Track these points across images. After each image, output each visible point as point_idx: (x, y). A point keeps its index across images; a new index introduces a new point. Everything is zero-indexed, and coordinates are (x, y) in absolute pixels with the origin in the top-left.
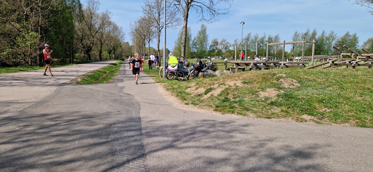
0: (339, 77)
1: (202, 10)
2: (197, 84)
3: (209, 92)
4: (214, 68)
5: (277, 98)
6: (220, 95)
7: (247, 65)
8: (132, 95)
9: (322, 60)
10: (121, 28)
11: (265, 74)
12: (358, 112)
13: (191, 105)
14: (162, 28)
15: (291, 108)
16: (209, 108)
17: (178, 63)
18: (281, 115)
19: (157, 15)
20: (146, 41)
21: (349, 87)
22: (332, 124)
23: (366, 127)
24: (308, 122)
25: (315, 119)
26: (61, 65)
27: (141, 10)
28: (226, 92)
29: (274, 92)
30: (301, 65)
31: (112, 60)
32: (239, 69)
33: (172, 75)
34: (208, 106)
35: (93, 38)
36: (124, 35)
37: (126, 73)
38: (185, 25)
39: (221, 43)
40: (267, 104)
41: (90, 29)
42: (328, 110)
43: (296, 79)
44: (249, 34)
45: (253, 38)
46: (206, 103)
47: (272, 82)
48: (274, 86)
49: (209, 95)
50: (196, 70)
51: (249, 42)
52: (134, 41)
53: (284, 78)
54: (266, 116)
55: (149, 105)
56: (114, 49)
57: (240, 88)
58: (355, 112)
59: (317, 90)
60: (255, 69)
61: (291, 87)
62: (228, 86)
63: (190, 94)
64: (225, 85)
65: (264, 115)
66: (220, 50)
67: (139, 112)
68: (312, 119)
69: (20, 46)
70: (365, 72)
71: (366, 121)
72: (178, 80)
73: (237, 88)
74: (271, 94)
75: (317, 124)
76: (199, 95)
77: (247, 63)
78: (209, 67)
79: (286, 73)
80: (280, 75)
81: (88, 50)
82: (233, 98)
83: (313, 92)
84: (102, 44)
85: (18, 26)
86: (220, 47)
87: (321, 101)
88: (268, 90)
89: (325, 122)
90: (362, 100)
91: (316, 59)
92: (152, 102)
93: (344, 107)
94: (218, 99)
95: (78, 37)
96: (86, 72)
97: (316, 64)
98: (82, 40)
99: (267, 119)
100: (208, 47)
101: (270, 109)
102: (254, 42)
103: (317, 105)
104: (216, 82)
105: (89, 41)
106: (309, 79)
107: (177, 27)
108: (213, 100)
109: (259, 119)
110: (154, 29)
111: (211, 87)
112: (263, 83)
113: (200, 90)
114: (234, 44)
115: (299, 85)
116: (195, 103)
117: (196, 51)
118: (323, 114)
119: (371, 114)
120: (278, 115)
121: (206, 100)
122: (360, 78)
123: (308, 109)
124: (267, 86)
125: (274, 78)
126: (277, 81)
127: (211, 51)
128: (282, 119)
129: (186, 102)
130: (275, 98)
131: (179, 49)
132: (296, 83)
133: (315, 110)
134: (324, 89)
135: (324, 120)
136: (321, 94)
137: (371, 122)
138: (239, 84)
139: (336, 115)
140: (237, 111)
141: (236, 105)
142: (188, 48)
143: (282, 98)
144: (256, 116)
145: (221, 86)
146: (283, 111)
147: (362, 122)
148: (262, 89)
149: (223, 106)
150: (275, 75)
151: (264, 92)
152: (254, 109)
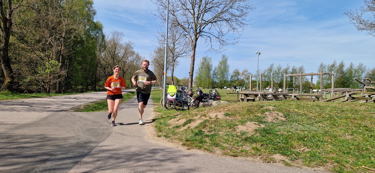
0: (335, 112)
1: (211, 41)
3: (187, 124)
5: (255, 133)
6: (197, 127)
11: (252, 106)
12: (341, 154)
13: (163, 138)
14: (176, 58)
15: (265, 145)
16: (178, 142)
17: (176, 92)
18: (250, 154)
19: (172, 45)
21: (342, 124)
22: (303, 167)
24: (276, 164)
25: (287, 160)
28: (204, 125)
29: (254, 125)
30: (313, 97)
32: (248, 100)
33: (171, 104)
34: (179, 139)
38: (192, 54)
39: (243, 74)
40: (241, 140)
41: (113, 58)
42: (307, 150)
43: (283, 113)
44: (272, 65)
45: (276, 69)
46: (179, 136)
47: (256, 114)
48: (256, 119)
49: (186, 127)
54: (233, 154)
57: (220, 121)
62: (208, 118)
63: (169, 125)
64: (206, 117)
66: (241, 80)
68: (283, 159)
69: (39, 74)
71: (348, 165)
73: (216, 121)
74: (249, 128)
75: (285, 166)
76: (177, 127)
77: (255, 94)
80: (268, 107)
82: (209, 132)
83: (298, 128)
86: (241, 77)
87: (302, 139)
88: (249, 123)
89: (296, 165)
90: (352, 139)
93: (327, 146)
94: (193, 131)
98: (105, 69)
99: (233, 158)
100: (229, 77)
101: (242, 146)
102: (277, 73)
103: (295, 143)
104: (200, 113)
108: (187, 133)
109: (224, 157)
111: (192, 118)
112: (246, 116)
113: (181, 122)
114: (256, 74)
116: (168, 135)
117: (217, 81)
118: (298, 154)
120: (247, 153)
123: (283, 147)
124: (249, 119)
125: (260, 110)
126: (262, 114)
127: (232, 81)
128: (249, 158)
129: (160, 134)
130: (253, 133)
131: (200, 78)
132: (281, 117)
133: (291, 149)
134: (311, 125)
135: (297, 161)
136: (305, 131)
137: (352, 167)
138: (220, 116)
139: (313, 156)
140: (205, 147)
141: (207, 139)
142: (209, 77)
143: (260, 133)
144: (223, 153)
145: (202, 117)
146: (253, 148)
147: (340, 166)
148: (242, 122)
149: (193, 140)
150: (262, 107)
151: (243, 126)
152: (224, 144)
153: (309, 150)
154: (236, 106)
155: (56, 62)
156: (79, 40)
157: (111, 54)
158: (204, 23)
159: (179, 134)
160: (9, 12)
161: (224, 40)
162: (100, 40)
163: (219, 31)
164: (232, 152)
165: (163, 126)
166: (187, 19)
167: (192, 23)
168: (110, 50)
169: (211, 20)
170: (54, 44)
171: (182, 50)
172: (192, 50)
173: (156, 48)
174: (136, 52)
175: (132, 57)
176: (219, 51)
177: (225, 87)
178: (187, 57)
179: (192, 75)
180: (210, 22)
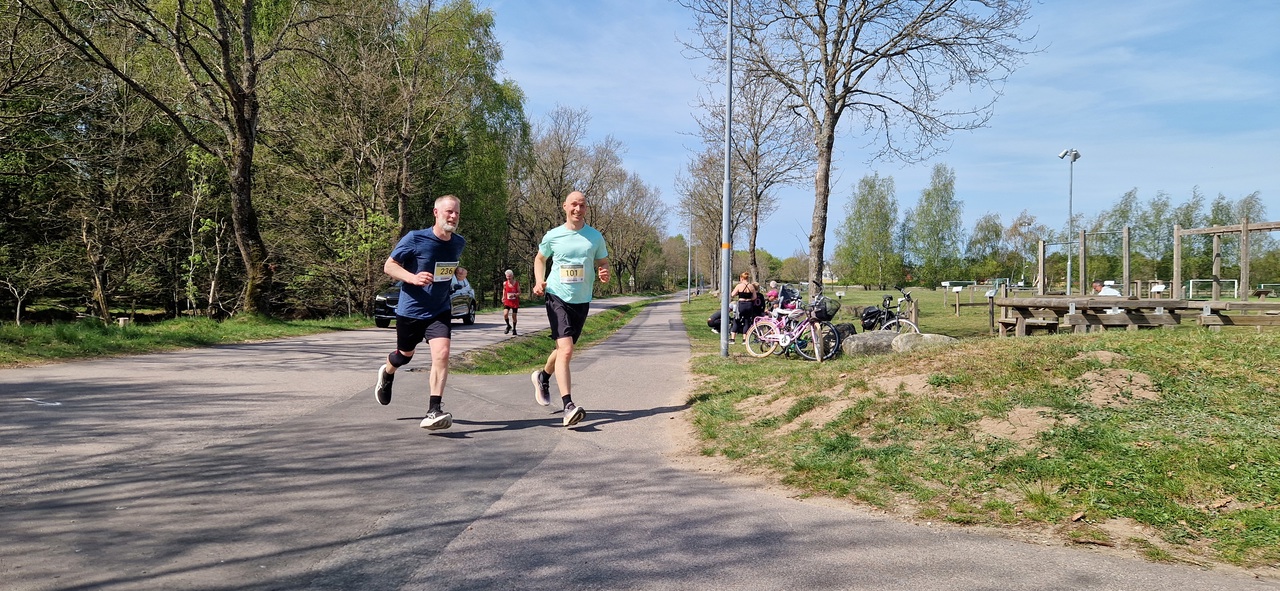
1: (885, 121)
2: (790, 384)
5: (1040, 445)
6: (835, 424)
13: (720, 458)
14: (766, 187)
16: (769, 471)
18: (1020, 515)
22: (1215, 563)
24: (1113, 551)
25: (1155, 541)
28: (856, 417)
29: (1038, 421)
31: (624, 295)
32: (1030, 326)
34: (772, 463)
38: (820, 174)
39: (1015, 231)
40: (989, 469)
42: (1236, 505)
43: (1151, 373)
44: (1130, 196)
45: (1147, 208)
46: (773, 452)
47: (1048, 380)
48: (1049, 397)
49: (795, 425)
53: (1102, 367)
54: (957, 516)
56: (634, 258)
57: (913, 403)
59: (1226, 421)
60: (1083, 328)
61: (1115, 404)
62: (873, 394)
63: (741, 418)
64: (867, 389)
66: (1009, 255)
68: (1140, 537)
73: (902, 403)
74: (1019, 429)
76: (767, 424)
77: (1055, 308)
79: (1118, 351)
80: (1094, 354)
82: (874, 439)
83: (1205, 427)
86: (1009, 245)
87: (1217, 466)
88: (1019, 410)
89: (1189, 557)
94: (819, 439)
98: (532, 234)
99: (956, 528)
100: (959, 245)
101: (991, 489)
102: (1150, 226)
106: (1217, 373)
108: (798, 444)
109: (924, 524)
111: (819, 394)
112: (1009, 386)
113: (780, 406)
115: (1152, 396)
116: (737, 450)
117: (916, 262)
118: (1200, 521)
120: (1007, 513)
121: (778, 441)
124: (1019, 396)
125: (1063, 366)
126: (1070, 378)
127: (973, 260)
128: (1014, 529)
130: (1032, 446)
131: (850, 254)
132: (1144, 387)
133: (1176, 501)
134: (1261, 417)
135: (1192, 545)
136: (1234, 438)
138: (917, 388)
139: (1257, 529)
140: (861, 489)
141: (867, 465)
142: (885, 249)
143: (1061, 446)
144: (922, 511)
145: (853, 391)
146: (1032, 498)
148: (994, 407)
149: (820, 468)
150: (1072, 353)
151: (996, 421)
152: (927, 483)
153: (1241, 507)
154: (974, 349)
155: (388, 220)
156: (451, 143)
157: (552, 182)
158: (862, 61)
159: (774, 445)
160: (248, 70)
161: (935, 114)
162: (516, 140)
163: (915, 86)
164: (953, 509)
165: (719, 419)
166: (798, 51)
167: (816, 65)
168: (549, 172)
169: (887, 47)
170: (379, 162)
171: (784, 159)
172: (820, 159)
173: (696, 158)
174: (630, 174)
175: (617, 192)
176: (919, 157)
177: (943, 284)
178: (804, 181)
179: (821, 246)
180: (883, 56)
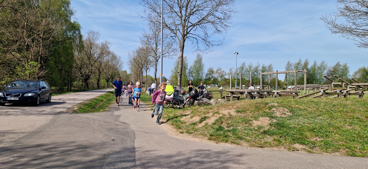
0: (329, 106)
1: (197, 42)
2: (192, 112)
3: (203, 121)
4: (209, 96)
5: (270, 127)
6: (215, 124)
7: (242, 93)
8: (127, 124)
9: (314, 89)
10: (120, 57)
11: (258, 103)
12: (348, 141)
13: (186, 134)
14: (159, 58)
15: (284, 137)
16: (203, 137)
17: (174, 92)
18: (274, 144)
19: (154, 46)
20: (143, 70)
21: (339, 116)
22: (323, 153)
23: (356, 156)
24: (300, 152)
25: (307, 148)
26: (58, 93)
27: (140, 41)
28: (220, 121)
29: (267, 120)
30: (294, 94)
31: (109, 88)
32: (234, 97)
33: (168, 103)
34: (202, 134)
35: (92, 67)
36: (122, 64)
37: (123, 102)
38: (181, 55)
39: (217, 72)
40: (260, 133)
41: (89, 58)
42: (318, 139)
43: (287, 108)
44: (244, 64)
45: (248, 67)
46: (201, 132)
47: (264, 110)
48: (267, 115)
49: (203, 124)
50: (192, 98)
51: (244, 71)
52: (131, 69)
53: (276, 107)
54: (259, 146)
55: (144, 134)
56: (112, 77)
57: (234, 117)
58: (345, 141)
59: (308, 119)
60: (249, 97)
61: (283, 116)
62: (222, 115)
63: (185, 123)
64: (219, 114)
65: (257, 144)
66: (216, 78)
67: (134, 142)
68: (304, 148)
69: (19, 75)
70: (354, 102)
71: (356, 150)
72: (174, 108)
73: (231, 117)
74: (263, 123)
75: (308, 153)
76: (194, 124)
77: (241, 92)
78: (204, 95)
79: (278, 103)
80: (272, 104)
81: (87, 78)
82: (227, 127)
83: (304, 121)
84: (100, 73)
85: (18, 55)
86: (215, 76)
87: (312, 130)
88: (261, 118)
89: (316, 152)
90: (353, 129)
91: (309, 88)
92: (147, 131)
93: (334, 136)
94: (212, 127)
95: (77, 66)
96: (83, 100)
97: (309, 92)
98: (80, 69)
99: (260, 149)
100: (204, 75)
101: (263, 138)
102: (248, 71)
103: (308, 134)
104: (211, 111)
105: (88, 69)
106: (300, 108)
107: (173, 56)
108: (207, 129)
109: (253, 148)
110: (151, 58)
111: (206, 115)
112: (256, 112)
113: (195, 119)
114: (229, 73)
115: (290, 114)
116: (190, 131)
117: (193, 80)
118: (314, 143)
119: (361, 143)
120: (271, 144)
121: (200, 128)
122: (349, 108)
123: (299, 138)
124: (259, 115)
125: (267, 107)
126: (270, 110)
127: (207, 79)
128: (274, 148)
129: (181, 131)
132: (287, 112)
133: (307, 139)
135: (315, 149)
136: (312, 123)
137: (361, 151)
138: (233, 113)
139: (327, 144)
140: (231, 140)
141: (229, 134)
143: (275, 127)
144: (249, 145)
145: (215, 114)
146: (275, 140)
147: (352, 151)
148: (254, 118)
149: (217, 135)
150: (267, 104)
151: (257, 121)
152: (247, 138)
161: (210, 41)
162: (78, 40)
170: (34, 45)
172: (181, 51)
179: (181, 75)
